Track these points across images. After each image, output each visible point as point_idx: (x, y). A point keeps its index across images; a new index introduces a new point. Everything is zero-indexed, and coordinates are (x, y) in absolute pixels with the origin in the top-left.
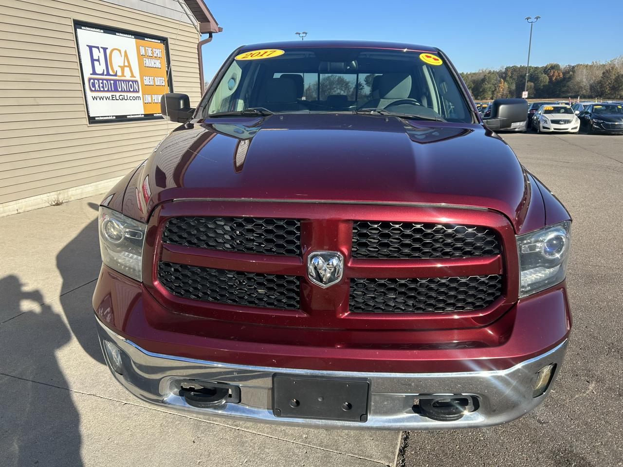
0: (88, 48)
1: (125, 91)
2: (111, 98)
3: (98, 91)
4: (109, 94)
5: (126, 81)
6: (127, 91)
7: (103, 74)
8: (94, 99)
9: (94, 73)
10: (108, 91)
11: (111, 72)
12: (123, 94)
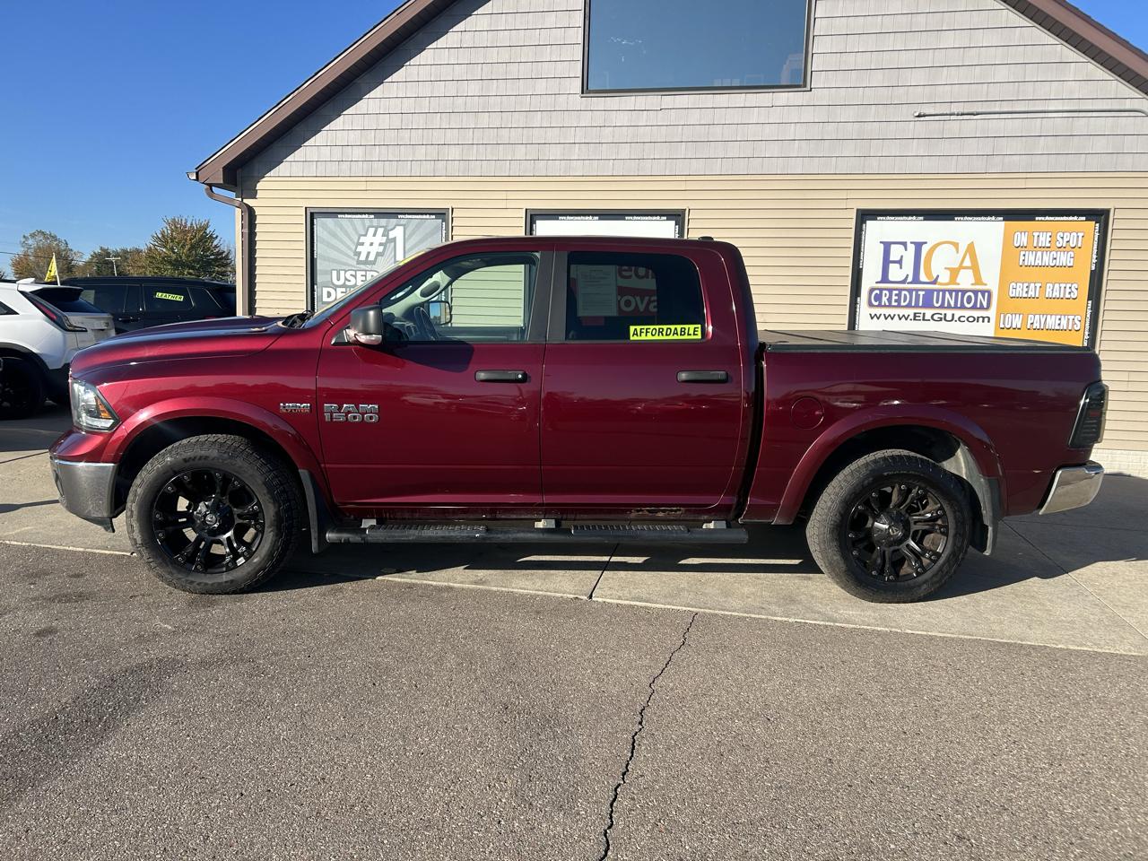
0: (882, 245)
1: (949, 307)
2: (912, 317)
3: (885, 306)
4: (911, 312)
5: (957, 291)
6: (956, 307)
7: (903, 282)
8: (872, 318)
9: (885, 279)
10: (909, 306)
11: (923, 277)
12: (943, 311)
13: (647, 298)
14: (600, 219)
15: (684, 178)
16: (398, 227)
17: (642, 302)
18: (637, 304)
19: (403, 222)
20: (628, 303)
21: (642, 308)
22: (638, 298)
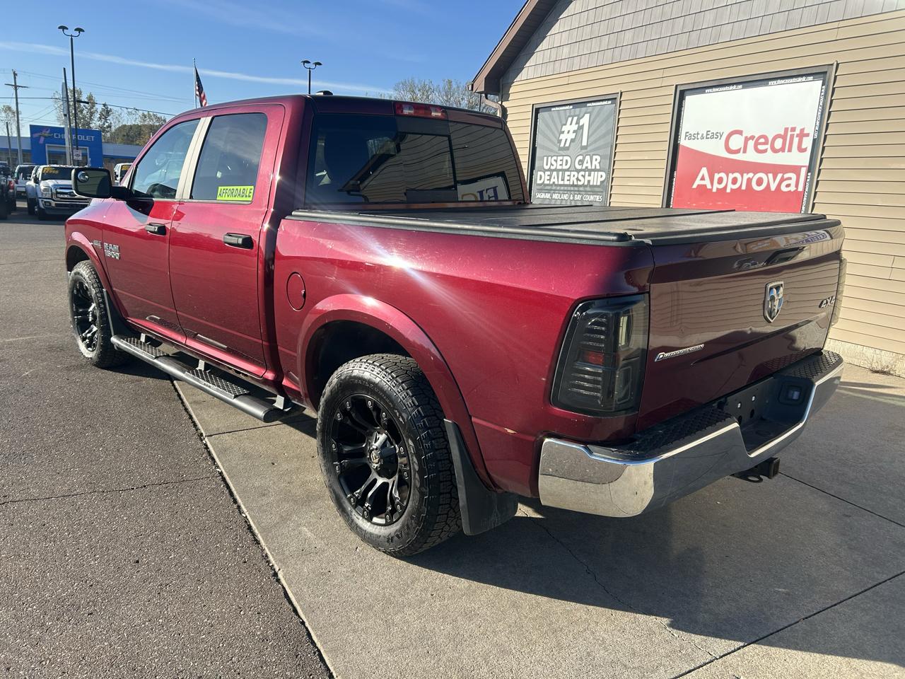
13: (779, 176)
14: (743, 88)
15: (836, 25)
16: (586, 115)
17: (774, 180)
18: (768, 181)
19: (590, 110)
20: (760, 182)
21: (773, 187)
22: (771, 176)
